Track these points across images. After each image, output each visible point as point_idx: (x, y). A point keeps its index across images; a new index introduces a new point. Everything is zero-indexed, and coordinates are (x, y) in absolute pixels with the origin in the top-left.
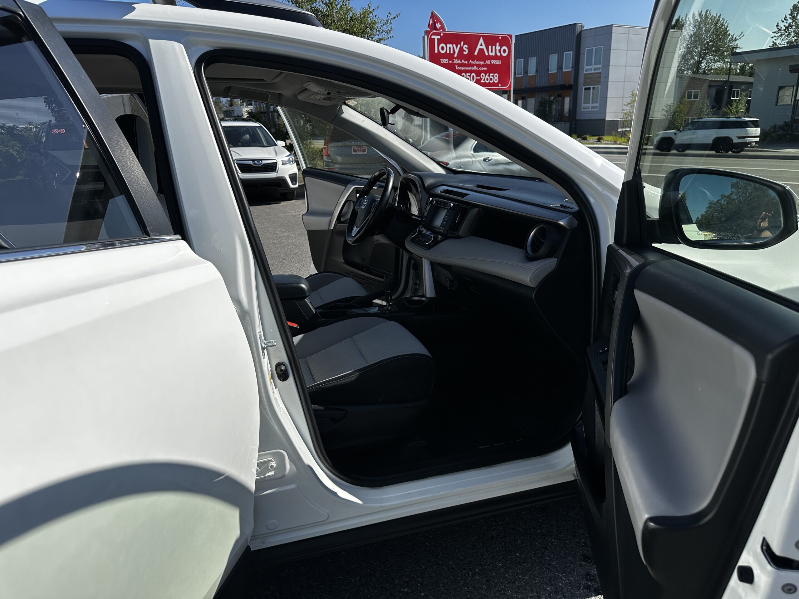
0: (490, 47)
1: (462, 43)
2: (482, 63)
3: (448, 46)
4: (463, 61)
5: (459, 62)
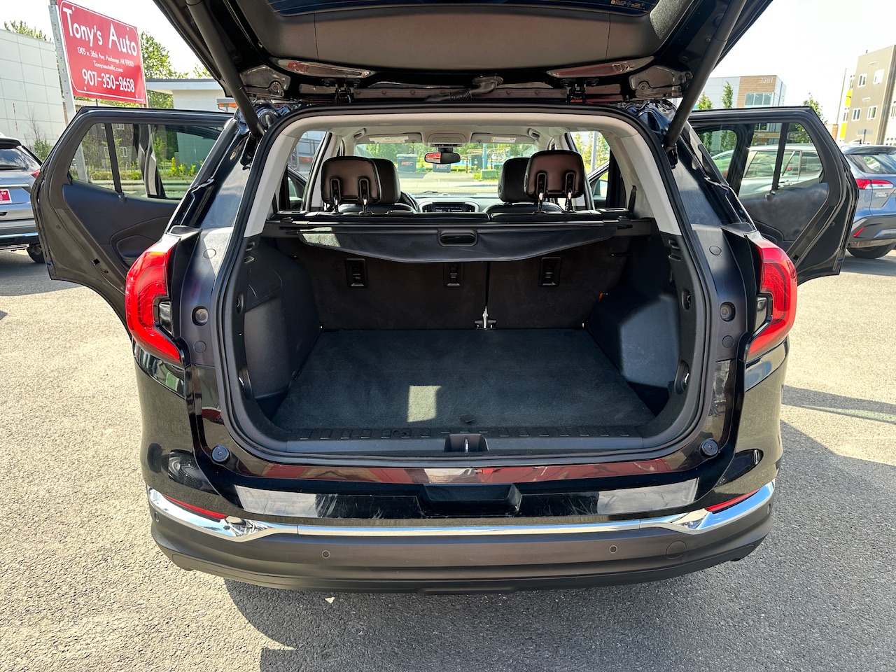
0: (121, 39)
1: (95, 27)
2: (117, 61)
3: (83, 28)
4: (100, 55)
5: (96, 56)
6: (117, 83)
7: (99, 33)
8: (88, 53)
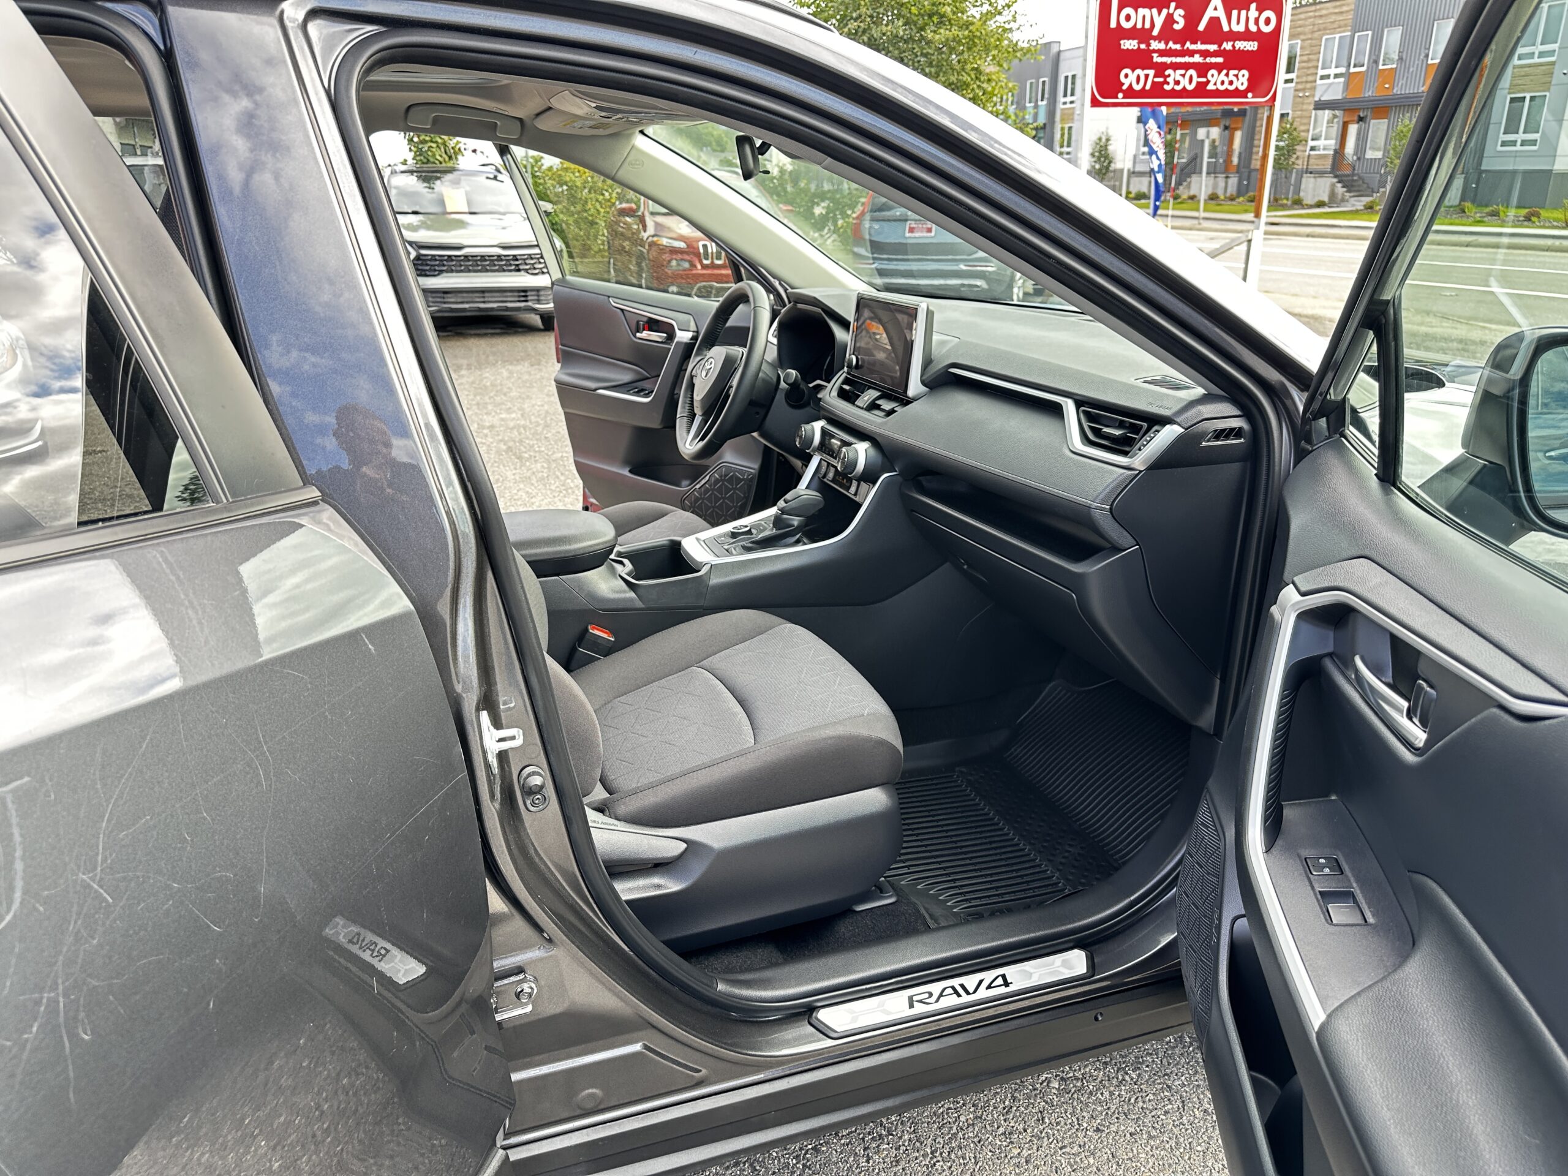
0: (1235, 13)
1: (1173, 5)
2: (1213, 48)
3: (1142, 11)
4: (1171, 45)
5: (1161, 46)
6: (1204, 80)
7: (1181, 12)
8: (1143, 46)
